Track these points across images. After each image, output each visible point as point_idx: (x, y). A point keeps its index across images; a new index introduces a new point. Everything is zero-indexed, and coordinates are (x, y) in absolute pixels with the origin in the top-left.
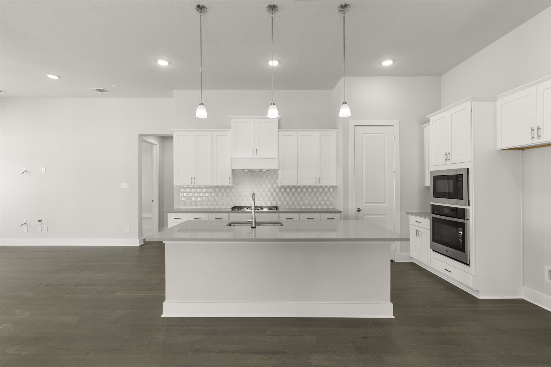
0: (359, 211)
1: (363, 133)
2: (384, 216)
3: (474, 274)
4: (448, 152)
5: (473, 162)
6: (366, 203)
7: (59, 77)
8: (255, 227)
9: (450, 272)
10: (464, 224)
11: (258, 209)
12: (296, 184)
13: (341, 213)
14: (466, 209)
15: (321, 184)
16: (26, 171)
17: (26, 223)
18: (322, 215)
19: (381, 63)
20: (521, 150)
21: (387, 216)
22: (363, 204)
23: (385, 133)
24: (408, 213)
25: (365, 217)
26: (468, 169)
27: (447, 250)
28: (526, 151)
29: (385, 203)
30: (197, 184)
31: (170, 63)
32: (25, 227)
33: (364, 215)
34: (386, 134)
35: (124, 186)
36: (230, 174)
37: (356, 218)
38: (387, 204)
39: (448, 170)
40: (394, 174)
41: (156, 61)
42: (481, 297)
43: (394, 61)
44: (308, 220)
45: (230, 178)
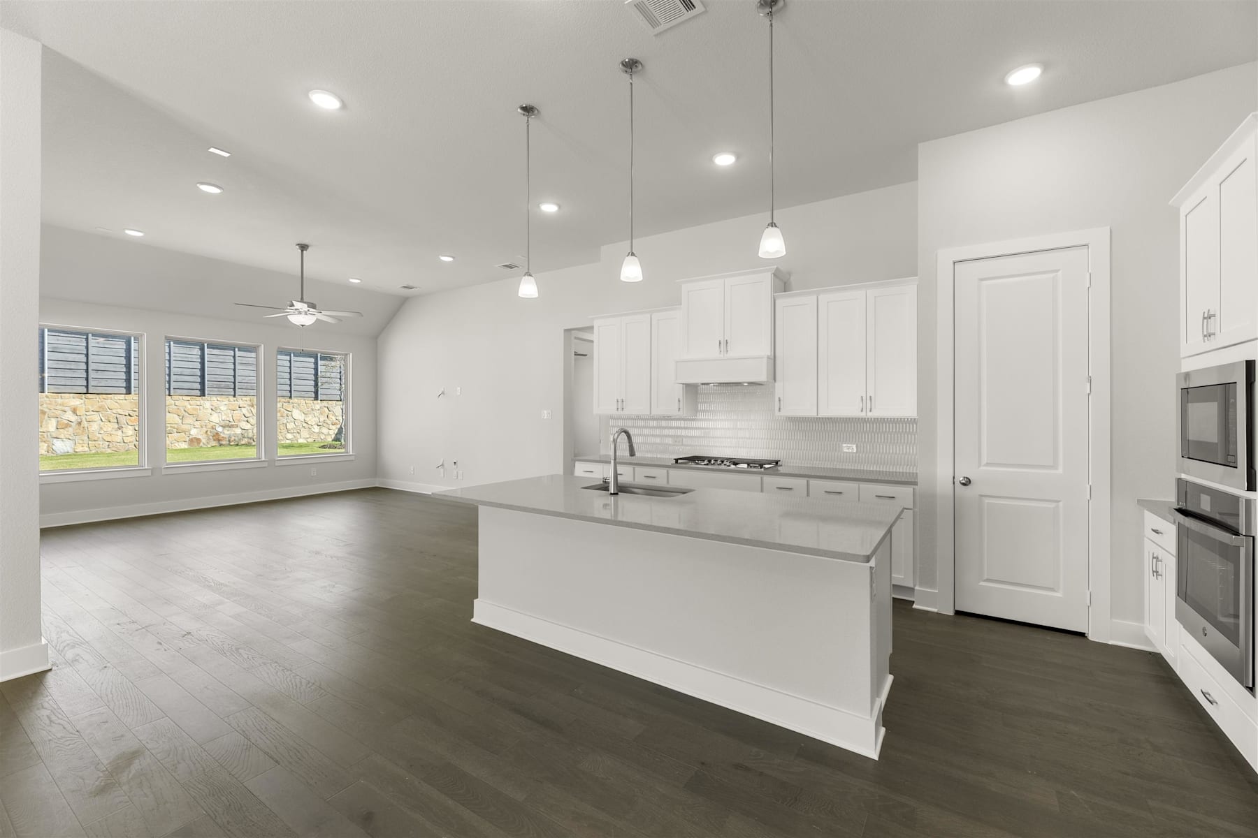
0: (967, 485)
1: (982, 280)
2: (1052, 505)
4: (1209, 311)
6: (988, 464)
7: (453, 258)
8: (617, 494)
9: (1212, 704)
10: (1236, 550)
12: (813, 414)
13: (915, 487)
14: (1243, 499)
15: (876, 414)
16: (443, 393)
17: (442, 465)
18: (863, 486)
19: (1003, 82)
21: (1061, 504)
22: (980, 465)
23: (1056, 271)
24: (1140, 502)
25: (987, 501)
27: (1204, 629)
29: (1055, 467)
30: (626, 412)
31: (560, 207)
32: (441, 470)
33: (981, 496)
34: (1060, 272)
35: (545, 414)
36: (679, 392)
37: (956, 503)
40: (1088, 386)
41: (539, 207)
43: (1046, 66)
44: (827, 496)
45: (679, 401)
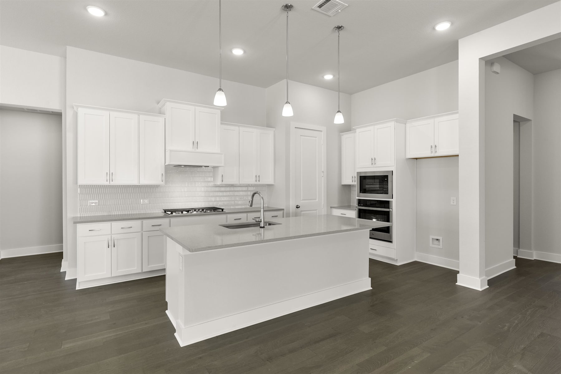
0: (299, 207)
1: (301, 136)
2: (315, 211)
3: (395, 248)
4: (374, 158)
5: (395, 166)
6: (303, 200)
8: (264, 227)
9: (376, 250)
10: (389, 212)
11: (197, 211)
12: (237, 183)
13: (283, 211)
14: (391, 201)
15: (261, 183)
19: (323, 77)
20: (415, 160)
21: (317, 211)
22: (301, 201)
23: (316, 137)
24: (331, 207)
25: (303, 212)
26: (392, 171)
28: (418, 160)
33: (301, 211)
36: (163, 170)
37: (296, 215)
38: (317, 200)
39: (374, 172)
40: (322, 174)
42: (398, 264)
43: (334, 76)
45: (162, 175)
